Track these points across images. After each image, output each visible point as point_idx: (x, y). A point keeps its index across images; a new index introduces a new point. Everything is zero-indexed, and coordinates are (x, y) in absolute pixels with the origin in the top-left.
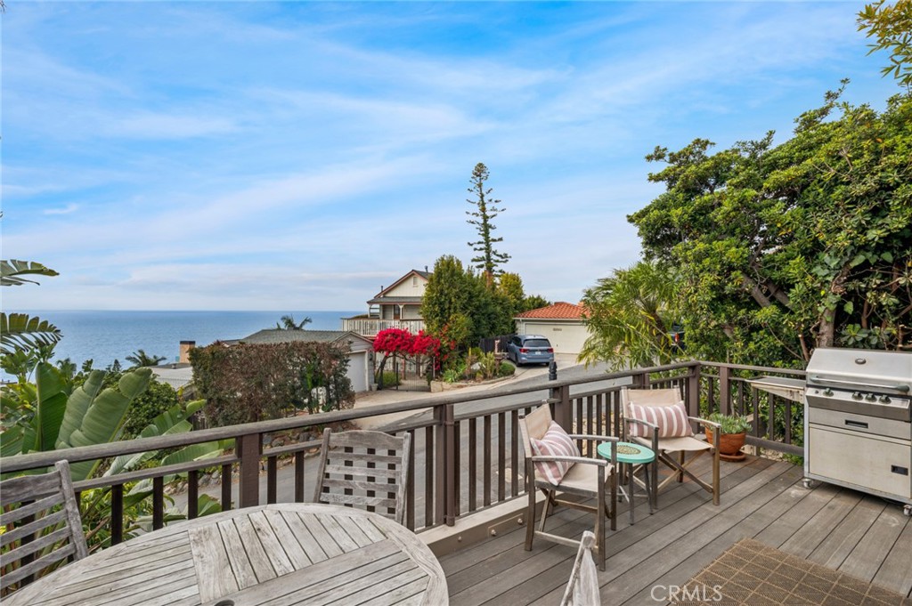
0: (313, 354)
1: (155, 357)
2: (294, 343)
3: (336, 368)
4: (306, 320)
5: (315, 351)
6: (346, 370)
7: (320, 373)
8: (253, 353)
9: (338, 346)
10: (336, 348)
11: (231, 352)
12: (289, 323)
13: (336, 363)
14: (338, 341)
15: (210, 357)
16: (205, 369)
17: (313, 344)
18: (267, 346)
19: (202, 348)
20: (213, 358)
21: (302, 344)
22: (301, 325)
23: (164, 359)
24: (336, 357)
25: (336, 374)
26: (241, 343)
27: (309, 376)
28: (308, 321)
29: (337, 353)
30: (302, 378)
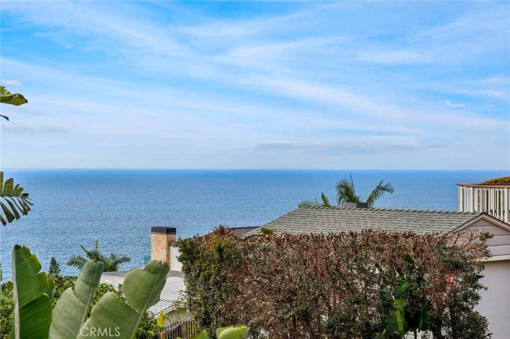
0: (408, 259)
1: (113, 257)
2: (368, 235)
3: (455, 291)
4: (381, 189)
5: (412, 254)
6: (477, 298)
7: (423, 300)
8: (290, 252)
9: (459, 243)
10: (454, 248)
11: (252, 248)
12: (347, 194)
13: (456, 280)
14: (458, 233)
15: (216, 256)
16: (207, 279)
17: (407, 236)
18: (317, 239)
19: (200, 239)
20: (221, 260)
21: (384, 237)
22: (371, 199)
23: (127, 260)
24: (456, 267)
25: (456, 306)
26: (266, 231)
27: (399, 305)
28: (384, 189)
29: (457, 258)
30: (387, 307)
